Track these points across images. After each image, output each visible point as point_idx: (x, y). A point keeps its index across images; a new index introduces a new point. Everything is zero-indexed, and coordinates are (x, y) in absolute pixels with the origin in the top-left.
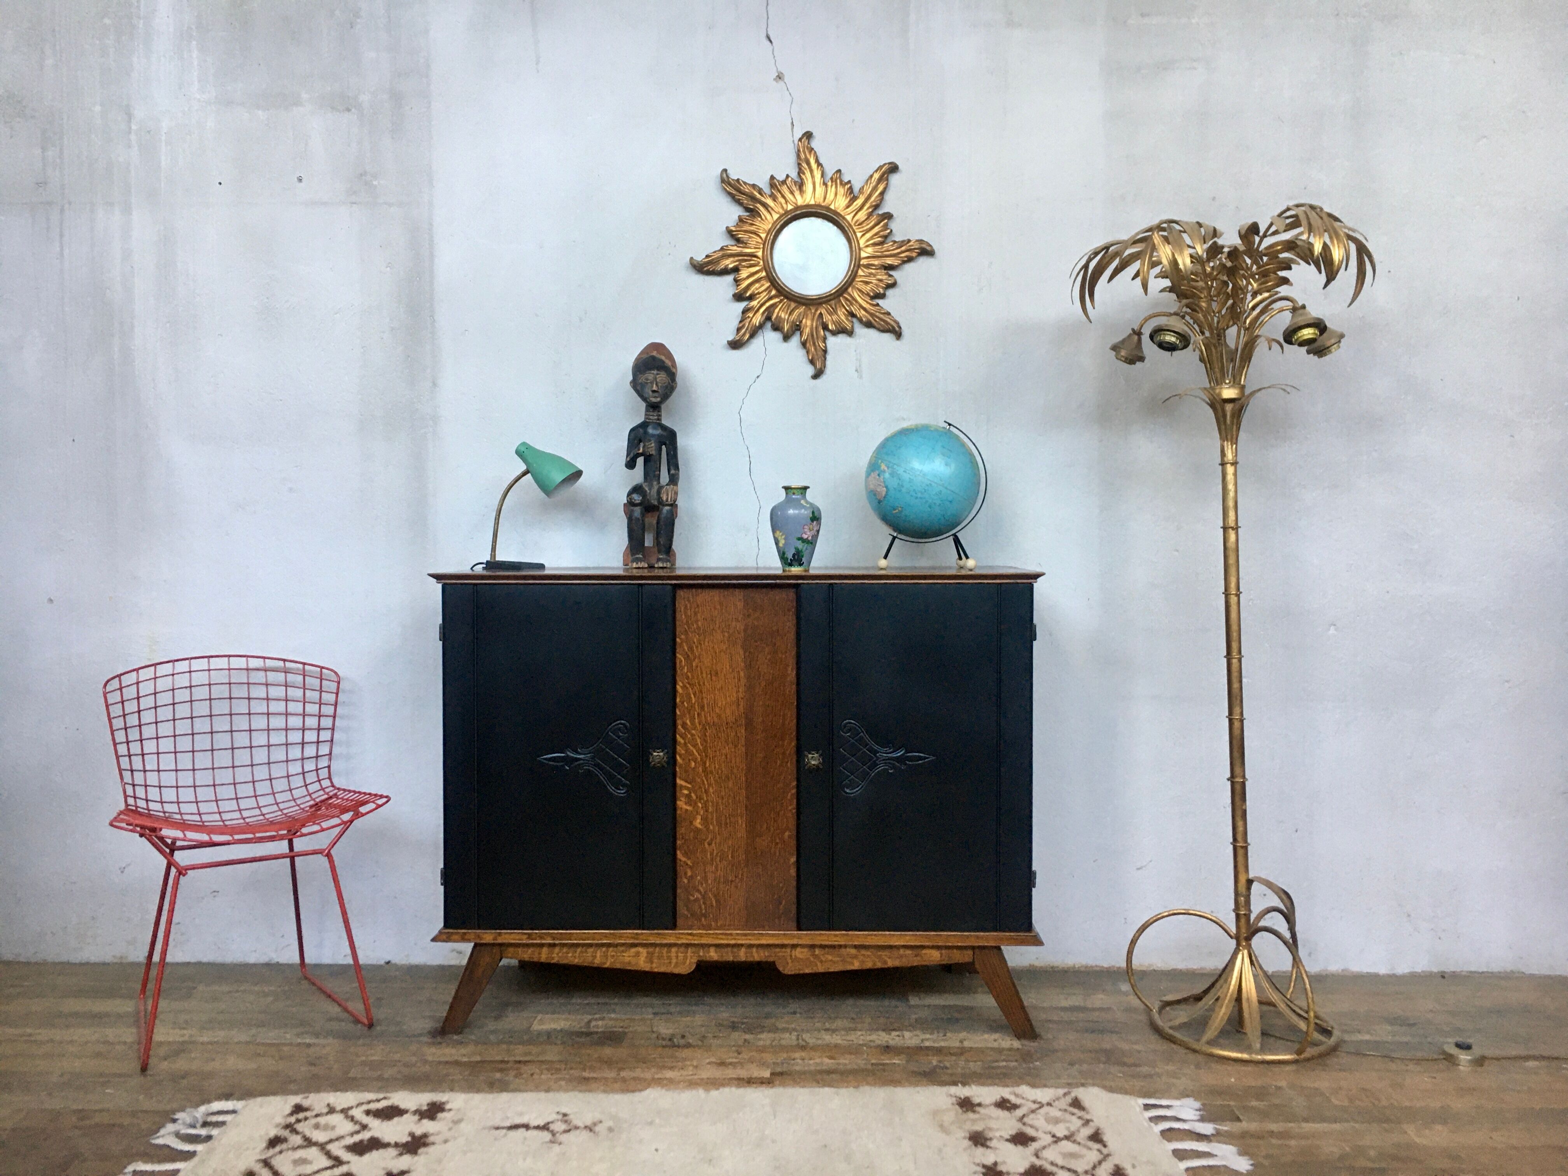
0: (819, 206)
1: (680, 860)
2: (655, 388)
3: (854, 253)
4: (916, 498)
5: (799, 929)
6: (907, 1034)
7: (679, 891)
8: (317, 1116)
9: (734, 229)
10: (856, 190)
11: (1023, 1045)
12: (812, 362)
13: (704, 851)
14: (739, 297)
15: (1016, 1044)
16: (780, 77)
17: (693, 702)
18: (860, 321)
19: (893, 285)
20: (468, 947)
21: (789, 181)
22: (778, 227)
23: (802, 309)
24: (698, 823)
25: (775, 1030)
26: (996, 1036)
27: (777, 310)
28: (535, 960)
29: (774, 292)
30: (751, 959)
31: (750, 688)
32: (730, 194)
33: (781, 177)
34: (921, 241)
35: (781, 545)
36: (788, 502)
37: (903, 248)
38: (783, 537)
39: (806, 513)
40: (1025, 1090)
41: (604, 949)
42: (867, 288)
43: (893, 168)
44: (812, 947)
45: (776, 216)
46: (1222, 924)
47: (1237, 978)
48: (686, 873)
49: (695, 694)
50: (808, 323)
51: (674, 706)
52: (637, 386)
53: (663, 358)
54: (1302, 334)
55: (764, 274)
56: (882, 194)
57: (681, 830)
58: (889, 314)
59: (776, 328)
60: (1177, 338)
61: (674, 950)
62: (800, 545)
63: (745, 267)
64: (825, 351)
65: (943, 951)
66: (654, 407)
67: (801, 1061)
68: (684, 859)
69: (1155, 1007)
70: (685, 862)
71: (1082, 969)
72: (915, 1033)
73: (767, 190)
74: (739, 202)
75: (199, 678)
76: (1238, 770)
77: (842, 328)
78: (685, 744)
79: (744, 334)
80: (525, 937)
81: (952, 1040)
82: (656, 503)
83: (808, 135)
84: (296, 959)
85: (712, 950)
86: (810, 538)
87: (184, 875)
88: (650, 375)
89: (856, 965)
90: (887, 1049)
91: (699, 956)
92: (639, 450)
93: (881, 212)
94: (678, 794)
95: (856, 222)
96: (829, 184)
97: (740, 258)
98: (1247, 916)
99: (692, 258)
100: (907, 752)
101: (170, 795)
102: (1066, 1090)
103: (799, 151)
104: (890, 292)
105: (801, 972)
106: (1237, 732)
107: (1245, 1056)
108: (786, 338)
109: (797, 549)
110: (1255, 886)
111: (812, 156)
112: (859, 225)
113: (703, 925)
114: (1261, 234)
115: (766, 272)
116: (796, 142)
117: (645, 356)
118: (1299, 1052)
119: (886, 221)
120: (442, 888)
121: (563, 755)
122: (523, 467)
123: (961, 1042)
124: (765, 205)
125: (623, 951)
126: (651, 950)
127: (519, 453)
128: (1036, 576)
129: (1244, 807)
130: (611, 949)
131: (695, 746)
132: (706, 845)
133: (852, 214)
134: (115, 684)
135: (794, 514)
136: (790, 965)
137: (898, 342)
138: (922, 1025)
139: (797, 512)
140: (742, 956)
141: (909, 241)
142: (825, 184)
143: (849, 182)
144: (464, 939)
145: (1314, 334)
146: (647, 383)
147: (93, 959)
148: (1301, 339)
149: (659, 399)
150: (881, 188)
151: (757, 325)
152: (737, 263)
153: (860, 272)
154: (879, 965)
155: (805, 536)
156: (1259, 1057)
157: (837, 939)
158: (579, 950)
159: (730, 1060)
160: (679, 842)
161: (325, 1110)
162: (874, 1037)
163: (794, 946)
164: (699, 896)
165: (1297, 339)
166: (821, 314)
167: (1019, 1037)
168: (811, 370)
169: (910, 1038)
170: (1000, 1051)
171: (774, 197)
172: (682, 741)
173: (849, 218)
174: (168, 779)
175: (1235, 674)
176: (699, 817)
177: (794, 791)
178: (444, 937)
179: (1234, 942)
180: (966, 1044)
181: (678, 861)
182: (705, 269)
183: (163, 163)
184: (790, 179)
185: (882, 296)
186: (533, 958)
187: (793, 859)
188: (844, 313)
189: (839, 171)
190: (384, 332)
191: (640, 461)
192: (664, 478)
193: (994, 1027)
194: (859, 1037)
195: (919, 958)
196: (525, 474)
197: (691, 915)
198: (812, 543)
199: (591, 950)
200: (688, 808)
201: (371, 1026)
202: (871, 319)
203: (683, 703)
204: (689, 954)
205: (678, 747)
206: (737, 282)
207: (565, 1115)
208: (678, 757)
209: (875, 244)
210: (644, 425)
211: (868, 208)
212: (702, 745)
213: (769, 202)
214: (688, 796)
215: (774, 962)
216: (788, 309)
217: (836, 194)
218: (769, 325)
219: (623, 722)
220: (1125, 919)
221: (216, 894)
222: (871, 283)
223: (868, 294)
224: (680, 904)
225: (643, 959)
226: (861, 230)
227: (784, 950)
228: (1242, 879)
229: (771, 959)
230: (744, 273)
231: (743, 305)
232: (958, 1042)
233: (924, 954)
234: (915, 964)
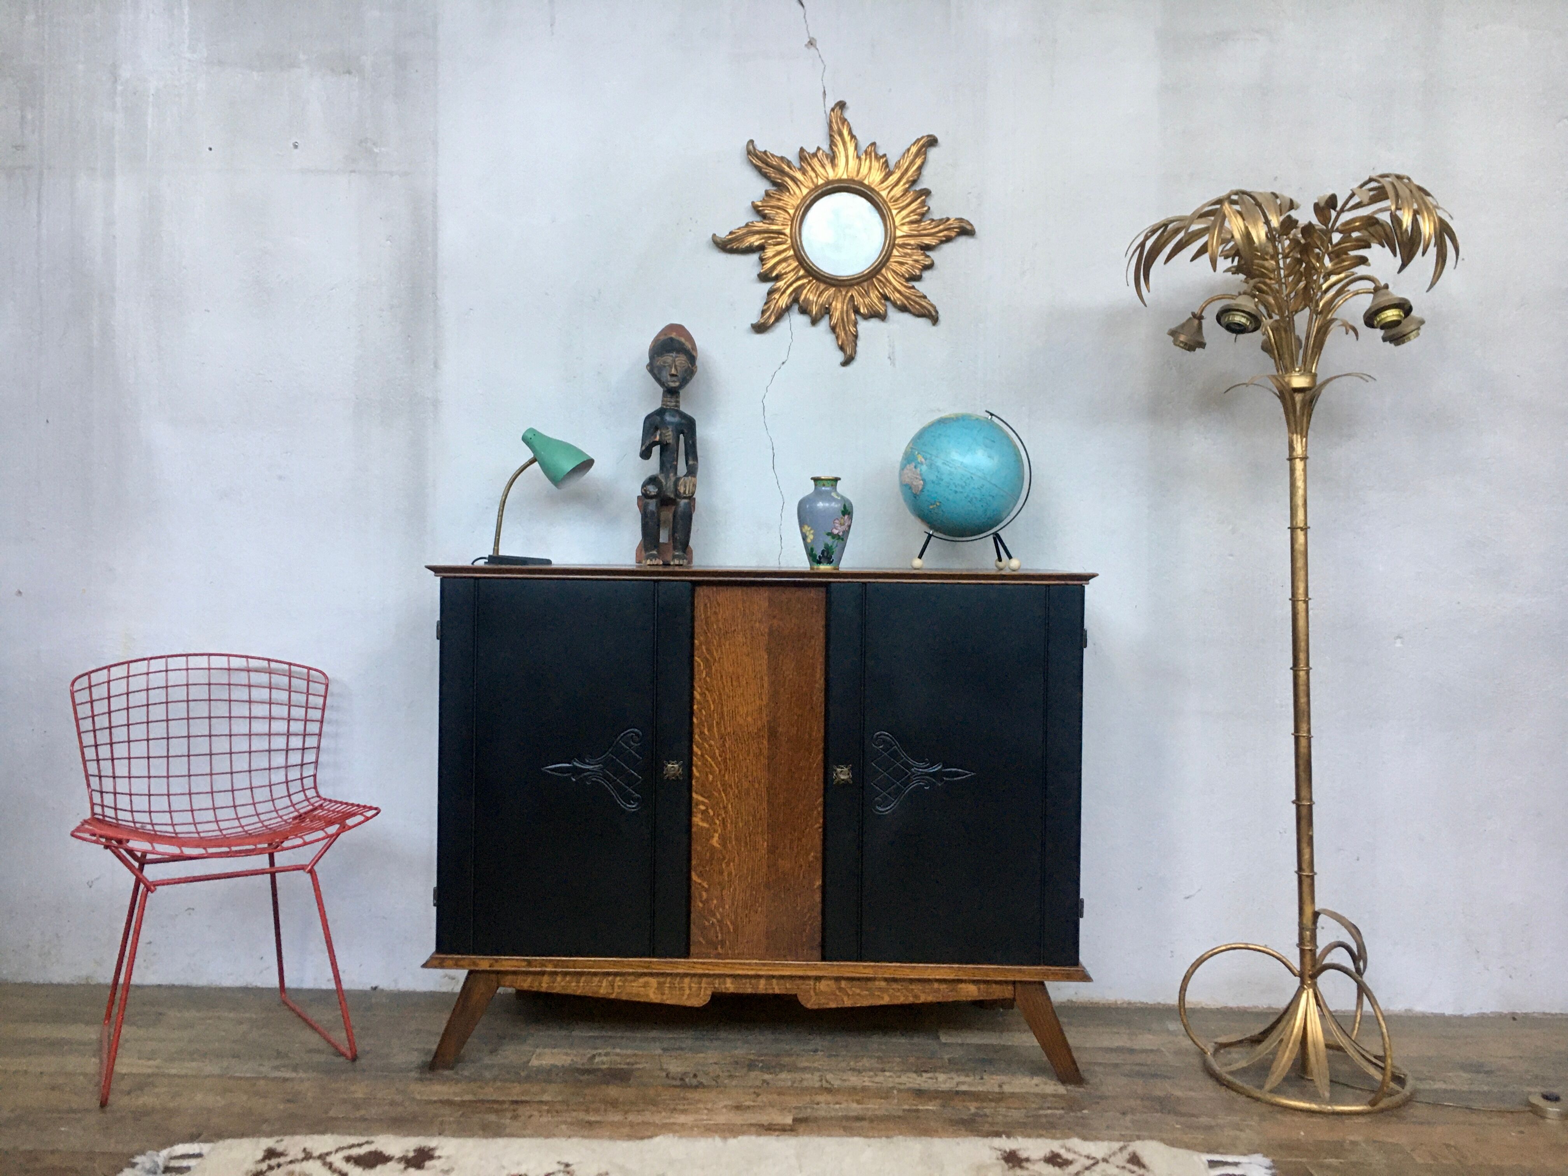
0: (852, 181)
1: (695, 882)
2: (673, 371)
3: (889, 231)
4: (956, 492)
5: (824, 959)
6: (941, 1077)
7: (693, 916)
8: (291, 1162)
9: (759, 204)
10: (892, 164)
11: (1067, 1090)
12: (842, 348)
13: (721, 873)
14: (764, 277)
15: (1061, 1089)
16: (811, 43)
17: (712, 709)
18: (894, 304)
19: (929, 267)
20: (461, 974)
21: (820, 154)
22: (808, 202)
23: (832, 290)
24: (715, 841)
25: (793, 1068)
26: (1036, 1080)
27: (805, 292)
28: (535, 989)
29: (802, 272)
30: (771, 992)
31: (774, 696)
32: (757, 167)
33: (812, 150)
34: (961, 220)
35: (809, 540)
36: (818, 494)
37: (941, 227)
38: (812, 532)
39: (836, 506)
40: (1075, 1143)
41: (610, 978)
42: (902, 270)
43: (932, 142)
44: (838, 979)
45: (805, 191)
46: (1284, 960)
47: (1301, 1019)
48: (701, 896)
49: (714, 702)
50: (838, 306)
51: (691, 713)
52: (654, 369)
53: (683, 340)
54: (1385, 316)
55: (791, 252)
56: (920, 168)
57: (696, 847)
58: (925, 297)
59: (804, 311)
60: (1248, 319)
61: (687, 980)
62: (829, 540)
63: (770, 244)
64: (856, 337)
65: (982, 986)
66: (672, 392)
67: (826, 1106)
68: (699, 881)
69: (1210, 1050)
70: (700, 884)
71: (1125, 1005)
72: (949, 1076)
73: (796, 162)
74: (765, 176)
75: (175, 678)
76: (1304, 793)
77: (874, 311)
78: (702, 756)
79: (770, 316)
80: (524, 964)
81: (991, 1083)
82: (672, 496)
83: (842, 105)
84: (275, 983)
85: (729, 980)
86: (841, 534)
87: (152, 892)
88: (668, 358)
89: (886, 1000)
90: (920, 1093)
91: (715, 988)
92: (655, 437)
93: (918, 187)
94: (694, 810)
95: (891, 198)
96: (863, 157)
97: (766, 235)
98: (1313, 952)
99: (714, 235)
100: (944, 767)
101: (141, 803)
102: (1121, 1144)
103: (831, 122)
104: (926, 274)
105: (828, 1007)
106: (1303, 750)
107: (1314, 1106)
108: (814, 322)
109: (827, 546)
110: (1322, 919)
111: (845, 127)
112: (894, 201)
113: (719, 954)
114: (1338, 209)
115: (794, 250)
116: (828, 113)
117: (662, 338)
118: (1373, 1103)
119: (924, 197)
120: (435, 908)
121: (568, 765)
122: (530, 455)
123: (1000, 1086)
124: (794, 179)
125: (631, 981)
126: (662, 980)
127: (525, 439)
128: (1088, 578)
129: (1310, 833)
130: (618, 978)
131: (713, 757)
132: (724, 866)
133: (888, 190)
134: (84, 682)
135: (824, 507)
136: (814, 998)
137: (934, 328)
138: (954, 1066)
139: (827, 505)
140: (762, 987)
141: (948, 219)
142: (859, 157)
143: (885, 155)
144: (457, 965)
145: (1399, 315)
146: (665, 366)
147: (56, 980)
148: (1383, 322)
149: (677, 384)
150: (918, 162)
151: (784, 307)
152: (763, 241)
153: (895, 252)
154: (911, 1000)
155: (835, 532)
156: (1329, 1108)
157: (866, 971)
158: (583, 979)
159: (747, 1103)
160: (694, 862)
161: (301, 1155)
162: (904, 1079)
163: (818, 979)
164: (715, 920)
165: (1380, 321)
166: (852, 296)
167: (1064, 1081)
168: (840, 357)
169: (944, 1081)
170: (1044, 1096)
171: (804, 172)
172: (699, 753)
173: (884, 194)
174: (140, 786)
175: (1302, 688)
176: (716, 835)
177: (820, 809)
178: (436, 962)
179: (1298, 979)
180: (1007, 1089)
181: (693, 882)
182: (729, 247)
183: (150, 126)
184: (821, 152)
185: (918, 278)
186: (533, 987)
187: (818, 883)
188: (877, 297)
189: (874, 144)
190: (382, 310)
191: (656, 450)
192: (682, 468)
193: (1036, 1070)
194: (887, 1079)
195: (954, 993)
196: (532, 462)
197: (707, 942)
198: (842, 539)
199: (596, 979)
200: (705, 825)
201: (354, 1058)
202: (906, 302)
203: (700, 711)
204: (703, 985)
205: (695, 758)
206: (762, 260)
207: (567, 1165)
208: (694, 769)
209: (912, 222)
210: (660, 412)
211: (905, 184)
212: (720, 756)
213: (799, 175)
214: (703, 812)
215: (796, 995)
216: (817, 290)
217: (870, 168)
218: (796, 307)
219: (636, 730)
220: (1172, 952)
221: (191, 911)
222: (907, 264)
223: (903, 276)
224: (694, 930)
225: (653, 990)
226: (896, 207)
227: (807, 982)
228: (1308, 912)
229: (793, 993)
230: (770, 252)
231: (768, 286)
232: (996, 1086)
233: (961, 988)
234: (951, 1000)
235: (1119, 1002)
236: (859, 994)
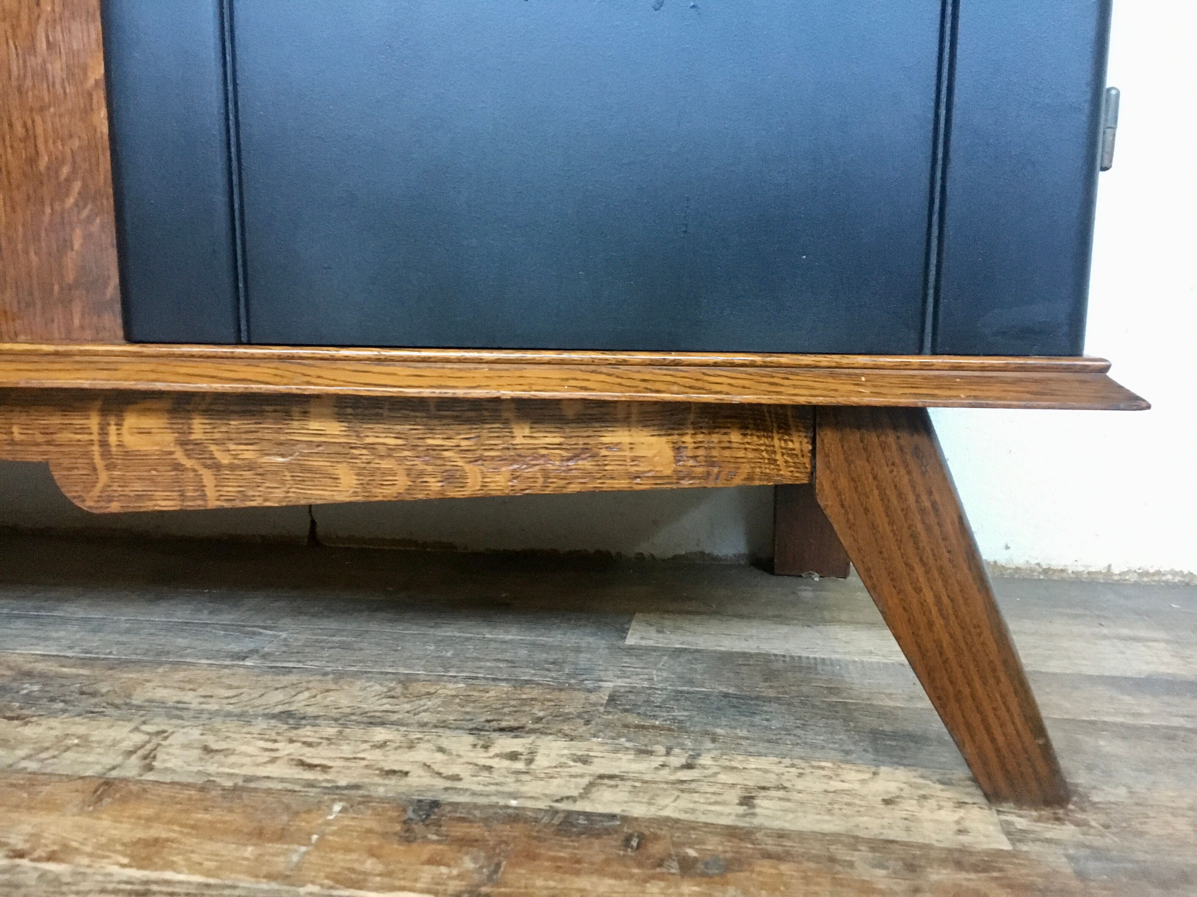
5: (130, 339)
11: (1010, 833)
71: (1133, 578)
72: (580, 748)
105: (149, 506)
123: (747, 801)
136: (103, 477)
138: (620, 716)
180: (773, 813)
195: (586, 464)
215: (45, 466)
232: (733, 796)
233: (609, 447)
234: (574, 488)
235: (1116, 570)
236: (251, 466)
